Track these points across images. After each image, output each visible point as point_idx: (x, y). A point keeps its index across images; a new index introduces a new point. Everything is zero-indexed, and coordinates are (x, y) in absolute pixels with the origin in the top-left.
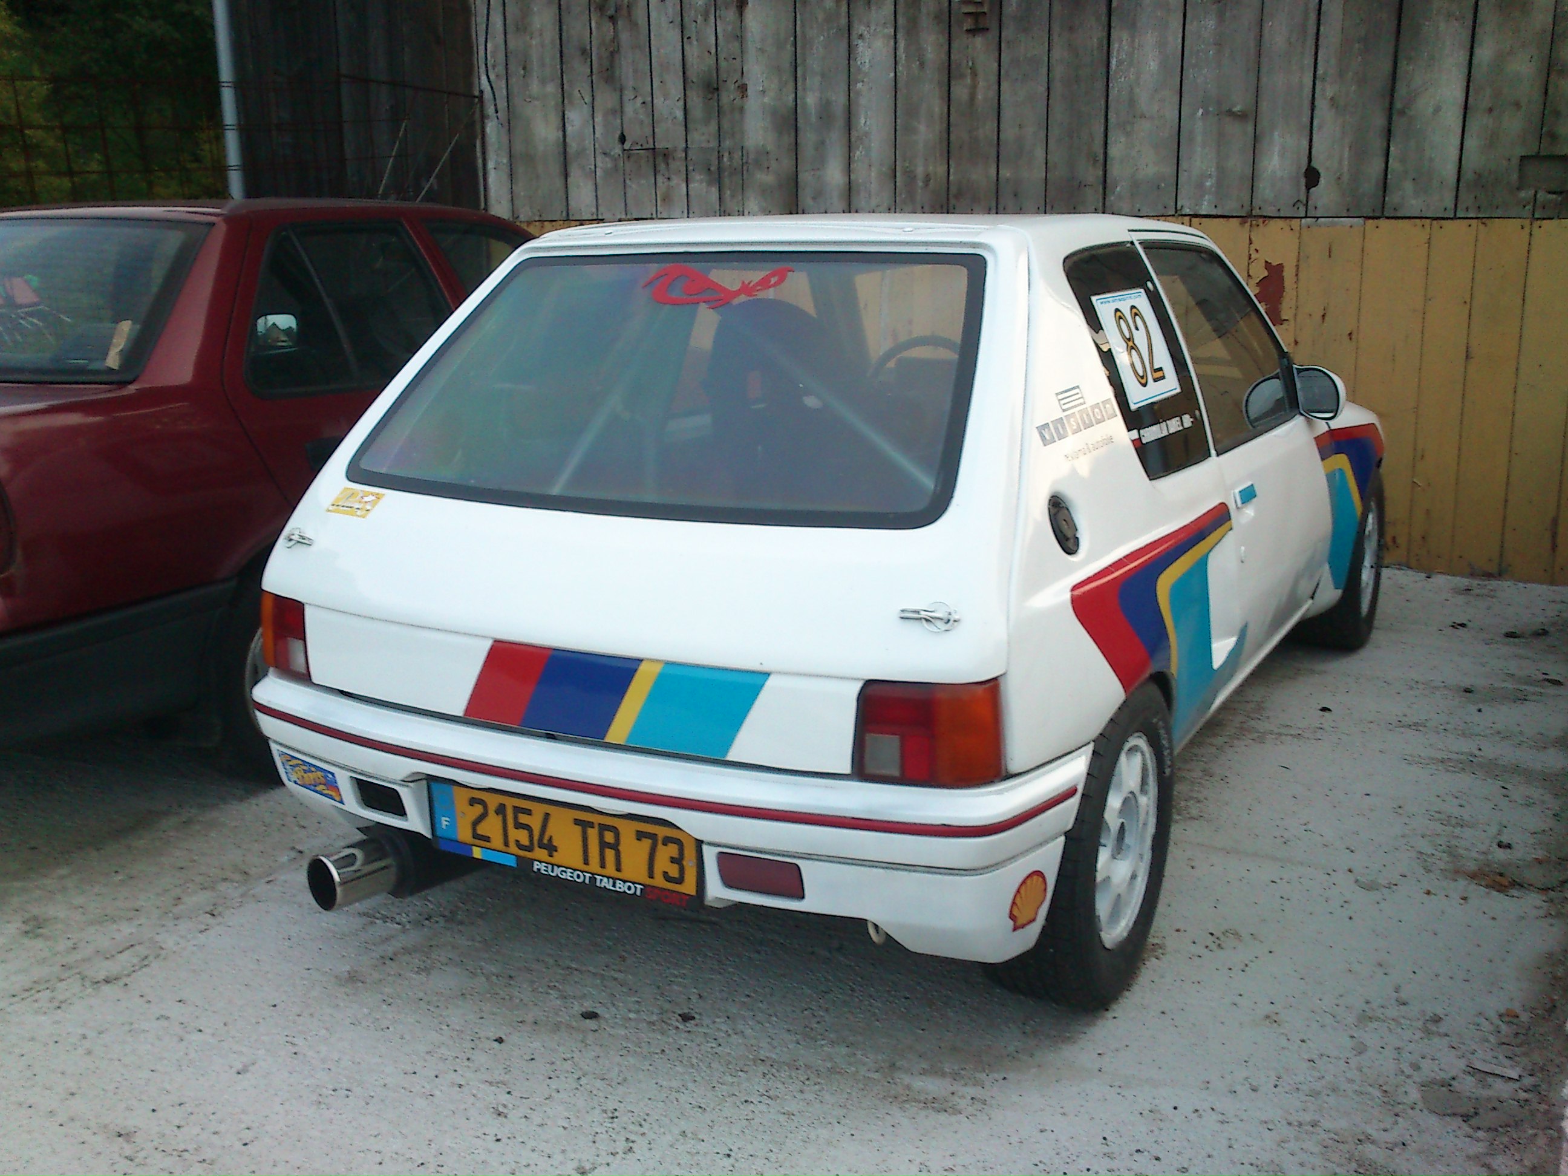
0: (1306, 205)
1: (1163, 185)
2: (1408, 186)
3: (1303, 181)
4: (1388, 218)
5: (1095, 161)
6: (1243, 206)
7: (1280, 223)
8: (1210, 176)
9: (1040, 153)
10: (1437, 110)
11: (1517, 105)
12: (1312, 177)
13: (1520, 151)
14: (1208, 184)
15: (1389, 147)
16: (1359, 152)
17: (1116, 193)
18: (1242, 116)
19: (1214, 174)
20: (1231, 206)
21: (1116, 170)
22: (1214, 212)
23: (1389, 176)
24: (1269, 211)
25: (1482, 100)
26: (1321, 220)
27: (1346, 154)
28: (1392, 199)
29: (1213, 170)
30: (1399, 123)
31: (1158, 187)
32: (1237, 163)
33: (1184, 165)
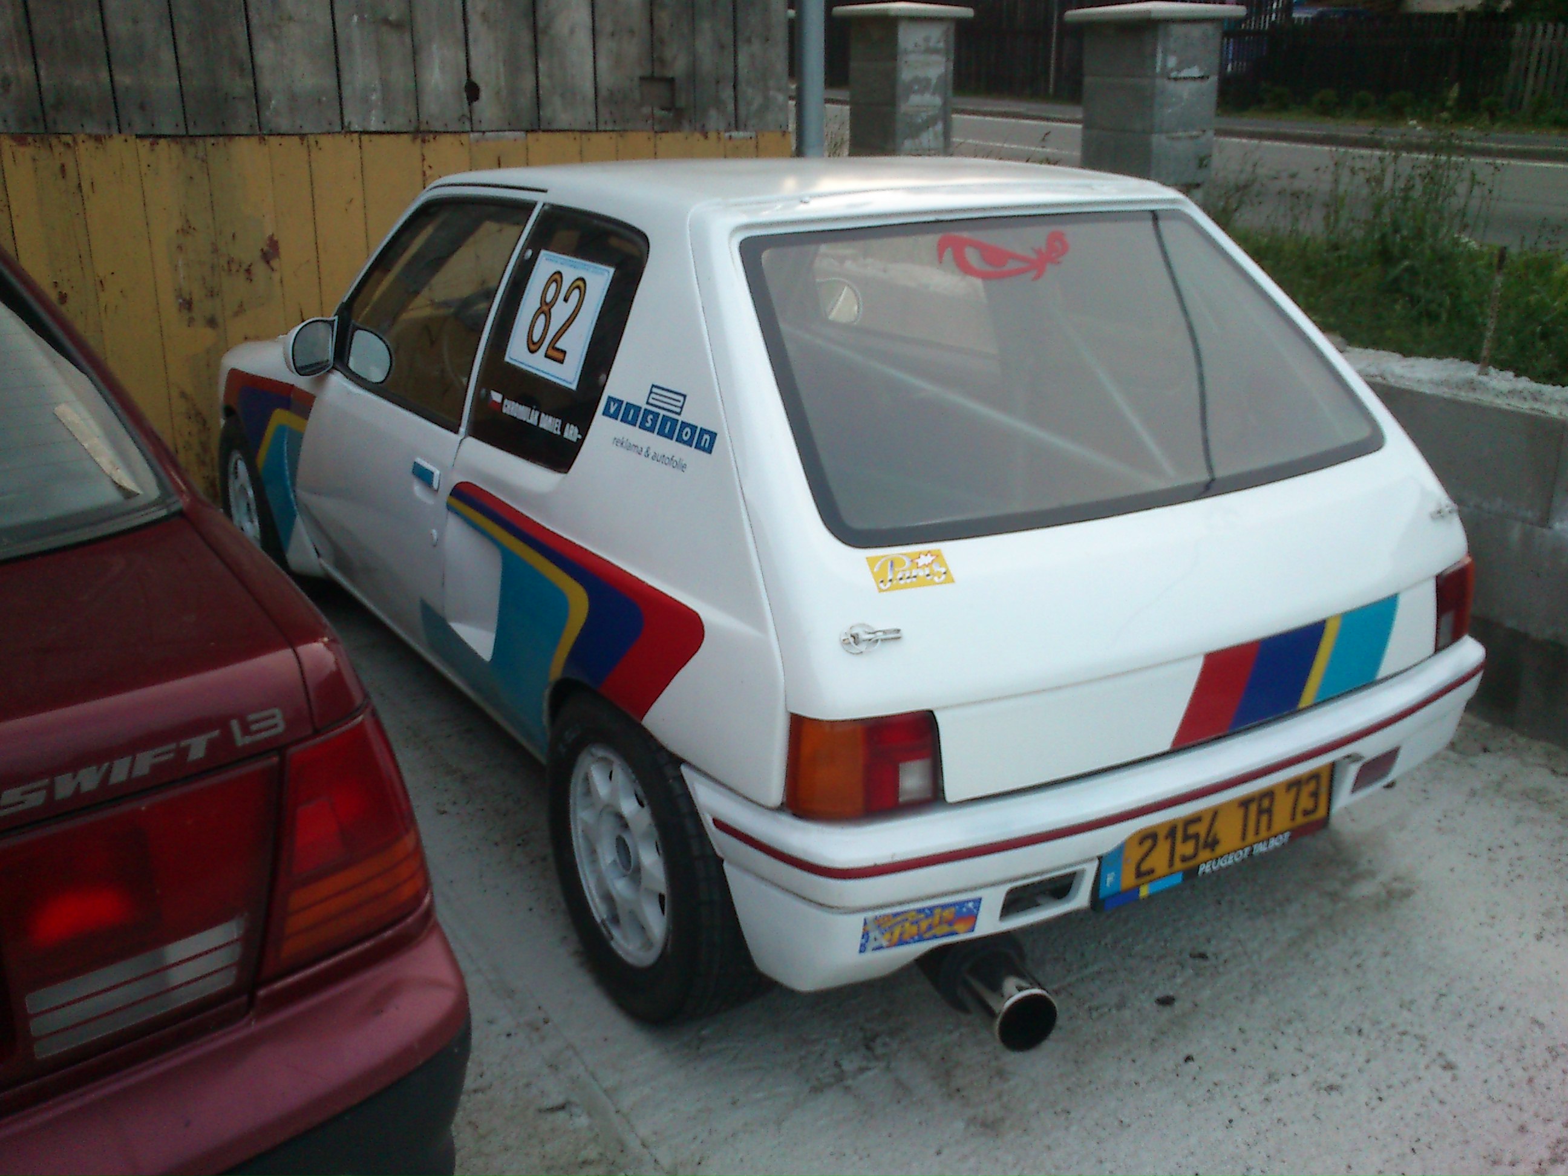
0: (471, 120)
1: (324, 99)
2: (557, 101)
3: (465, 95)
4: (544, 131)
5: (242, 70)
6: (410, 121)
7: (449, 138)
8: (374, 90)
9: (167, 56)
10: (572, 32)
11: (632, 32)
12: (472, 91)
13: (639, 72)
14: (374, 98)
15: (537, 63)
16: (513, 67)
17: (271, 107)
18: (398, 26)
19: (379, 87)
20: (399, 122)
21: (267, 82)
22: (382, 128)
23: (541, 92)
24: (438, 126)
25: (606, 25)
26: (488, 134)
27: (502, 69)
28: (546, 113)
29: (377, 82)
30: (544, 43)
31: (319, 101)
32: (400, 77)
33: (346, 77)
